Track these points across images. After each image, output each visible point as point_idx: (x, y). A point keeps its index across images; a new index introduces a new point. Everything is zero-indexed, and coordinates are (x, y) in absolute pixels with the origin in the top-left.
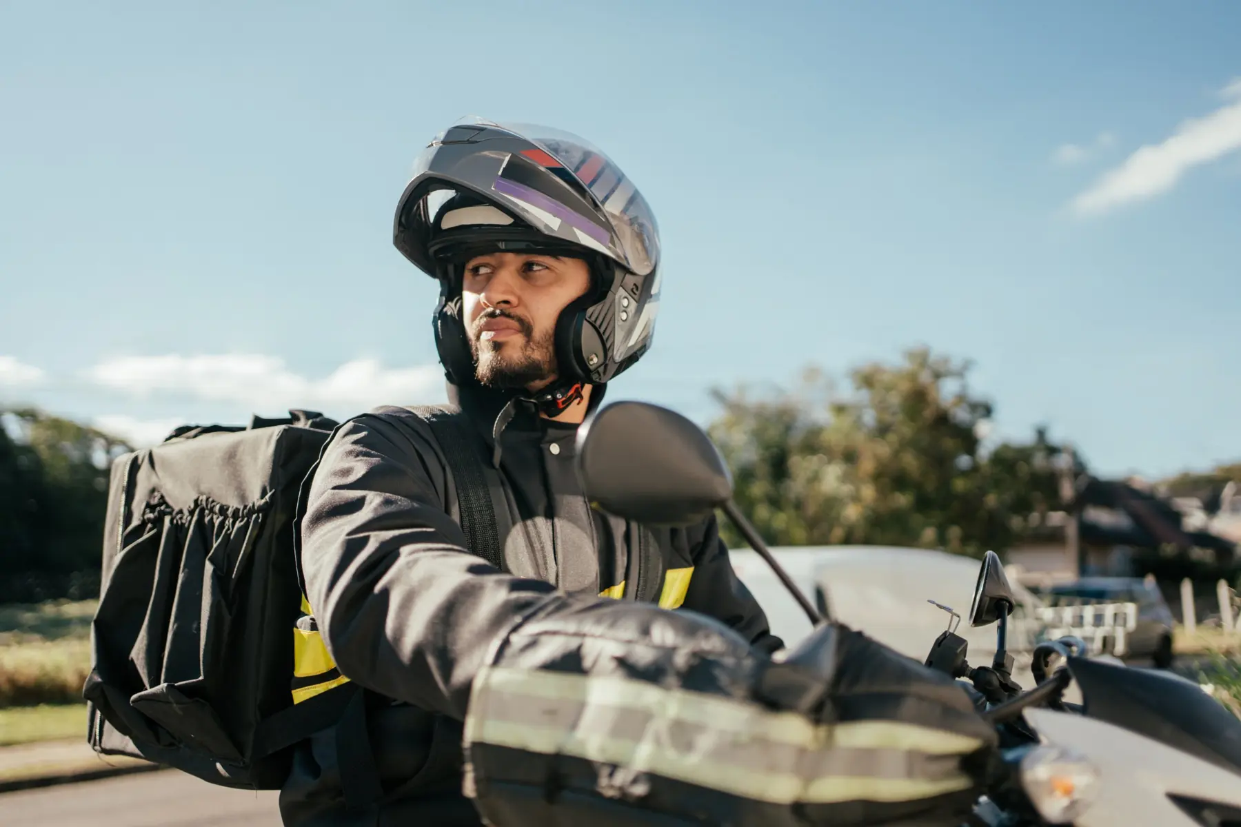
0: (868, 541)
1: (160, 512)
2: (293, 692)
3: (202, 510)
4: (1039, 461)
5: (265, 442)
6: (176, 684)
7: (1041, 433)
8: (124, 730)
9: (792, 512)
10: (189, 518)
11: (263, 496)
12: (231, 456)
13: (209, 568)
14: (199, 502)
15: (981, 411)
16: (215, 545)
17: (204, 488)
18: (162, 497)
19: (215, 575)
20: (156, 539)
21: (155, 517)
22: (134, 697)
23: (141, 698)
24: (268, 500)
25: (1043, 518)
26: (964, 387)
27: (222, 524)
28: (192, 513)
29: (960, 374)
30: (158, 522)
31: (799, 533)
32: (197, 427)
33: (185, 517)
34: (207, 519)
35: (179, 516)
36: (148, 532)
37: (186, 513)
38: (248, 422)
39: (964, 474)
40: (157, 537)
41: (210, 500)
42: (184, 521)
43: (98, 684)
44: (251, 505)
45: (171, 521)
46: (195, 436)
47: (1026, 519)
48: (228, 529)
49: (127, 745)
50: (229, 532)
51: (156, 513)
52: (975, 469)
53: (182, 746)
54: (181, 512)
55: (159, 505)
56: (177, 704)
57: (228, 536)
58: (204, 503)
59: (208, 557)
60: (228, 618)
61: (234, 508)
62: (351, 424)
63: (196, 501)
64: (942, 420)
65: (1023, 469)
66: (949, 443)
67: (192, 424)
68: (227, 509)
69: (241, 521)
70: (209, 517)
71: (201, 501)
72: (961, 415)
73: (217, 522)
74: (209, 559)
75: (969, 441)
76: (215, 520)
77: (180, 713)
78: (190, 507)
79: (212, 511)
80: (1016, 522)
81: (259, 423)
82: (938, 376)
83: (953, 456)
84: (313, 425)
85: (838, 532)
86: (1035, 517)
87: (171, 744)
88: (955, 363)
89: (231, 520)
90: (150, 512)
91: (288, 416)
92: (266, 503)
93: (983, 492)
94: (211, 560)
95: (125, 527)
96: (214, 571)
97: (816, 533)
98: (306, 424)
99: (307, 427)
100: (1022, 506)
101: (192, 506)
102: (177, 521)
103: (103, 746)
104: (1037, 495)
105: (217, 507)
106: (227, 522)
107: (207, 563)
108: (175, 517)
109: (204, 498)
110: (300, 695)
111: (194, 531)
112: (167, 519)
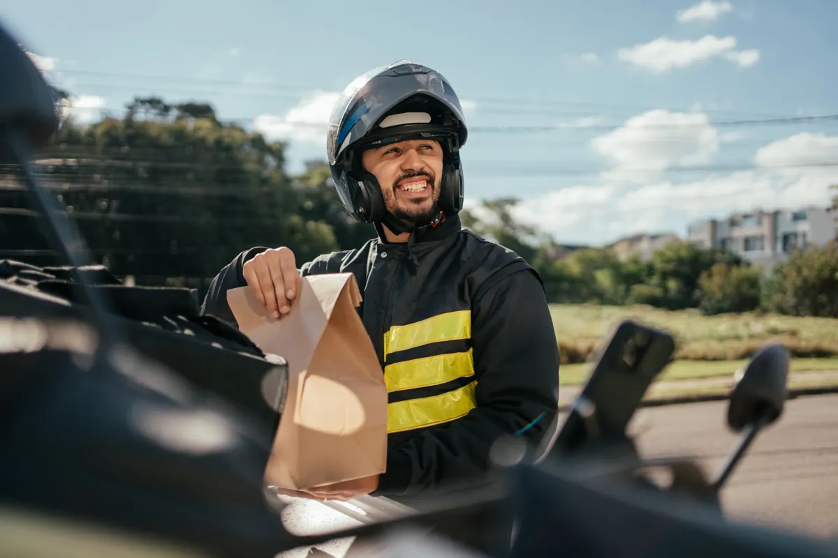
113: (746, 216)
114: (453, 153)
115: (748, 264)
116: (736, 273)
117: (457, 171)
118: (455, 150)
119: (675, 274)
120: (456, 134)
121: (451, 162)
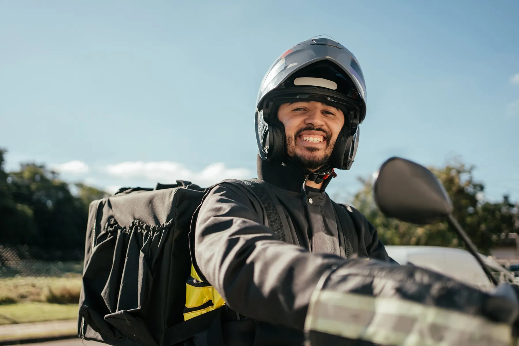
0: (427, 244)
1: (115, 227)
2: (184, 314)
3: (137, 227)
4: (504, 210)
5: (168, 195)
6: (127, 311)
7: (506, 198)
8: (96, 329)
9: (393, 231)
10: (129, 231)
11: (167, 221)
12: (151, 202)
13: (142, 255)
14: (135, 223)
15: (478, 188)
16: (144, 245)
17: (137, 216)
18: (115, 220)
19: (145, 258)
20: (113, 241)
21: (113, 230)
22: (106, 316)
23: (109, 317)
24: (170, 223)
25: (507, 236)
26: (471, 178)
27: (147, 234)
28: (131, 228)
29: (470, 172)
30: (114, 232)
31: (397, 240)
32: (130, 188)
33: (127, 230)
34: (139, 231)
35: (125, 229)
36: (109, 237)
37: (128, 229)
38: (154, 186)
39: (470, 215)
40: (114, 240)
41: (141, 222)
42: (127, 232)
43: (86, 309)
44: (162, 225)
45: (121, 232)
46: (129, 193)
47: (499, 236)
48: (151, 236)
49: (97, 337)
50: (151, 238)
51: (113, 228)
52: (476, 213)
53: (126, 339)
54: (125, 228)
55: (115, 224)
56: (128, 320)
57: (151, 239)
58: (137, 224)
59: (141, 250)
60: (151, 278)
61: (153, 226)
62: (218, 186)
63: (133, 223)
64: (461, 191)
65: (497, 214)
66: (464, 202)
67: (127, 187)
68: (150, 227)
69: (156, 233)
70: (140, 231)
71: (136, 222)
72: (470, 190)
73: (144, 233)
74: (141, 251)
75: (473, 201)
76: (143, 232)
77: (129, 324)
78: (130, 225)
79: (142, 228)
80: (494, 237)
81: (160, 187)
82: (459, 172)
83: (466, 207)
84: (189, 187)
85: (414, 240)
86: (503, 235)
87: (122, 338)
88: (467, 167)
89: (152, 232)
90: (110, 228)
91: (176, 183)
92: (170, 224)
93: (479, 224)
94: (143, 251)
95: (97, 235)
96: (145, 256)
97: (405, 240)
98: (186, 187)
99: (186, 188)
100: (498, 230)
101: (131, 225)
102: (124, 232)
103: (86, 336)
104: (504, 225)
105: (145, 226)
106: (150, 233)
107: (141, 252)
108: (123, 230)
109: (137, 221)
110: (188, 316)
111: (133, 236)
112: (119, 231)
118: (355, 123)
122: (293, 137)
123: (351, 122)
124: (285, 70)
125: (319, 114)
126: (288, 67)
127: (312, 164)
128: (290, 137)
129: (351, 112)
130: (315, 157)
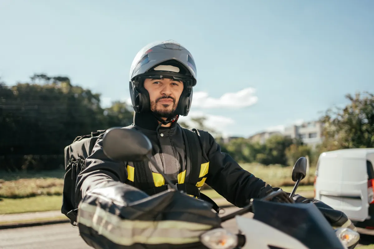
3: (79, 162)
5: (88, 142)
17: (79, 155)
46: (80, 140)
51: (71, 163)
112: (73, 165)
113: (309, 123)
114: (188, 89)
115: (306, 145)
116: (301, 148)
117: (188, 98)
118: (190, 87)
119: (275, 149)
120: (192, 80)
121: (187, 93)
122: (155, 102)
123: (188, 87)
124: (148, 63)
125: (168, 86)
126: (150, 62)
127: (166, 114)
128: (152, 102)
129: (188, 82)
130: (167, 110)
